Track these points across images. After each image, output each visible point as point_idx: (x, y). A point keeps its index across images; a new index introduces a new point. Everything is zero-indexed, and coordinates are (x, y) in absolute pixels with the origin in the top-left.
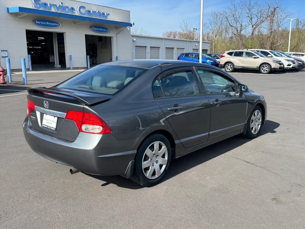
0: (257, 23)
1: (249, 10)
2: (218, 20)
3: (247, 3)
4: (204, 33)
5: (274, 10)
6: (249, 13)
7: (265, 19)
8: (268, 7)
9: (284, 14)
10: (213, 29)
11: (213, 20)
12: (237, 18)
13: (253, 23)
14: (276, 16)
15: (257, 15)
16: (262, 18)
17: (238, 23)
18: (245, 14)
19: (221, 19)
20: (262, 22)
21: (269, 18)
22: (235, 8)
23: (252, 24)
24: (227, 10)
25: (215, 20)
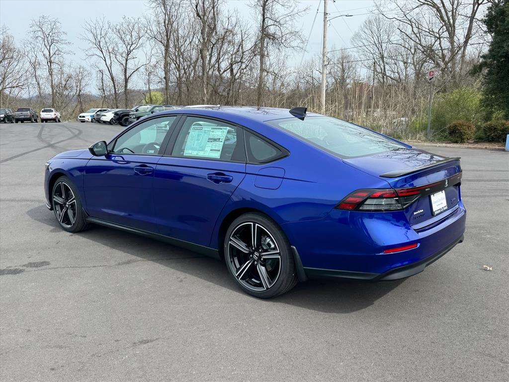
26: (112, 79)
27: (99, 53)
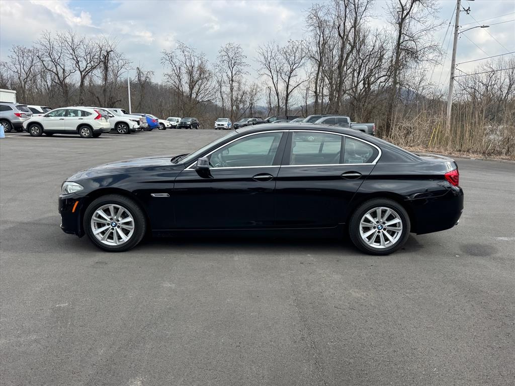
0: (87, 69)
1: (74, 51)
2: (25, 58)
3: (68, 40)
4: (5, 78)
5: (108, 54)
6: (73, 54)
7: (96, 64)
8: (98, 49)
9: (121, 61)
10: (19, 72)
11: (17, 58)
12: (56, 60)
13: (82, 70)
14: (111, 62)
15: (86, 58)
16: (92, 62)
17: (59, 67)
18: (68, 56)
19: (30, 58)
20: (93, 68)
21: (102, 65)
22: (51, 44)
23: (79, 70)
24: (39, 46)
25: (21, 59)
26: (277, 94)
27: (268, 72)
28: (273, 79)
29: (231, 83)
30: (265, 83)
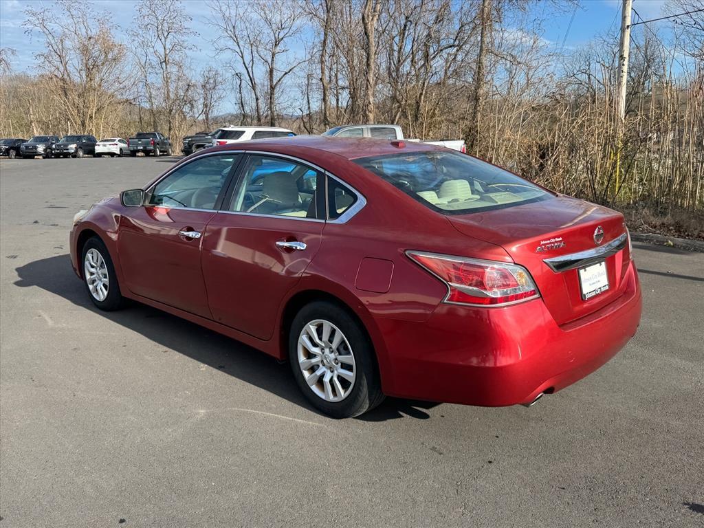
26: (254, 88)
28: (242, 57)
29: (164, 67)
30: (229, 65)
